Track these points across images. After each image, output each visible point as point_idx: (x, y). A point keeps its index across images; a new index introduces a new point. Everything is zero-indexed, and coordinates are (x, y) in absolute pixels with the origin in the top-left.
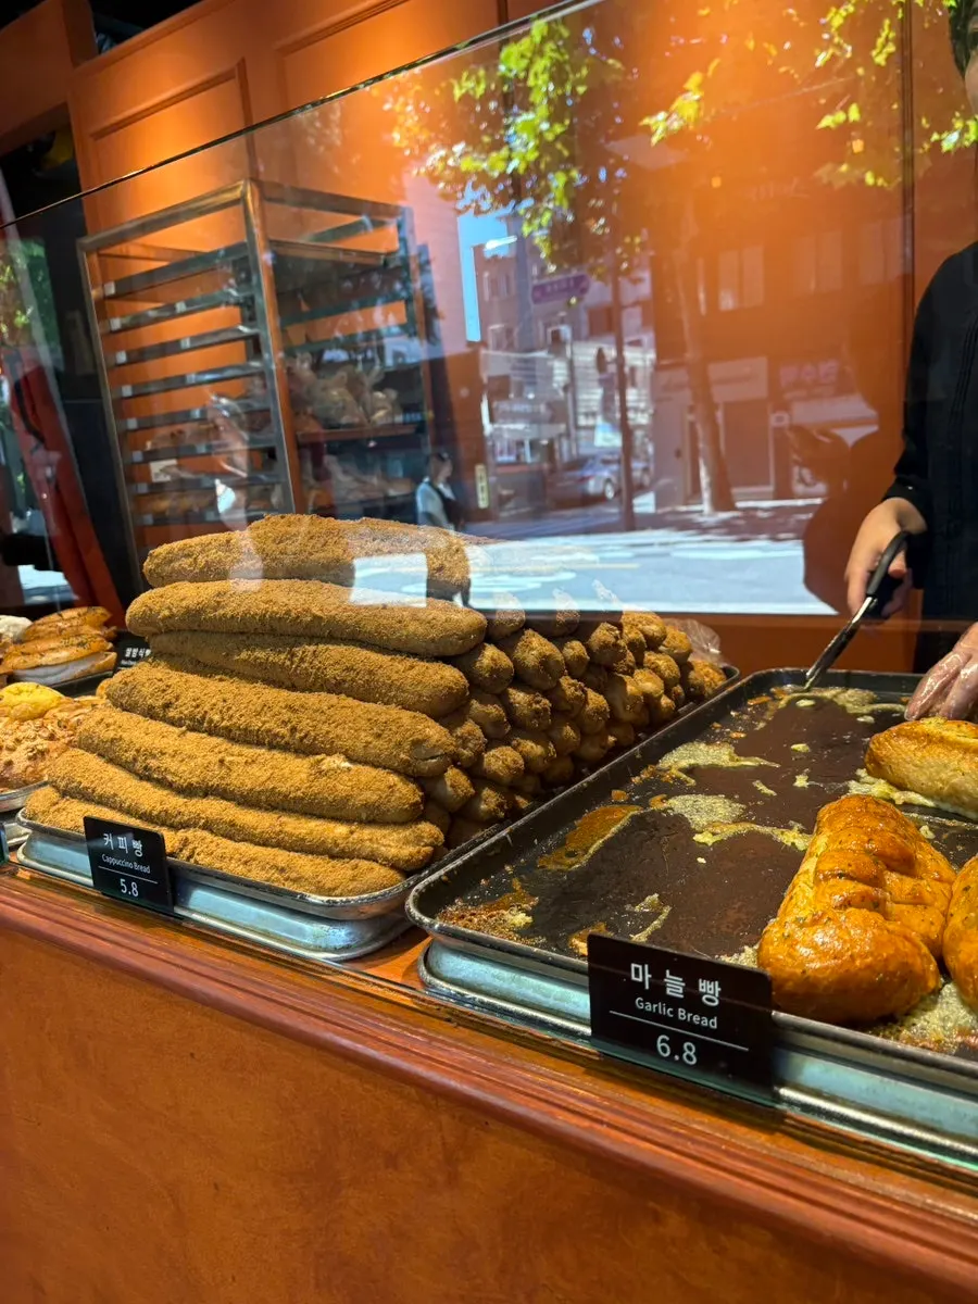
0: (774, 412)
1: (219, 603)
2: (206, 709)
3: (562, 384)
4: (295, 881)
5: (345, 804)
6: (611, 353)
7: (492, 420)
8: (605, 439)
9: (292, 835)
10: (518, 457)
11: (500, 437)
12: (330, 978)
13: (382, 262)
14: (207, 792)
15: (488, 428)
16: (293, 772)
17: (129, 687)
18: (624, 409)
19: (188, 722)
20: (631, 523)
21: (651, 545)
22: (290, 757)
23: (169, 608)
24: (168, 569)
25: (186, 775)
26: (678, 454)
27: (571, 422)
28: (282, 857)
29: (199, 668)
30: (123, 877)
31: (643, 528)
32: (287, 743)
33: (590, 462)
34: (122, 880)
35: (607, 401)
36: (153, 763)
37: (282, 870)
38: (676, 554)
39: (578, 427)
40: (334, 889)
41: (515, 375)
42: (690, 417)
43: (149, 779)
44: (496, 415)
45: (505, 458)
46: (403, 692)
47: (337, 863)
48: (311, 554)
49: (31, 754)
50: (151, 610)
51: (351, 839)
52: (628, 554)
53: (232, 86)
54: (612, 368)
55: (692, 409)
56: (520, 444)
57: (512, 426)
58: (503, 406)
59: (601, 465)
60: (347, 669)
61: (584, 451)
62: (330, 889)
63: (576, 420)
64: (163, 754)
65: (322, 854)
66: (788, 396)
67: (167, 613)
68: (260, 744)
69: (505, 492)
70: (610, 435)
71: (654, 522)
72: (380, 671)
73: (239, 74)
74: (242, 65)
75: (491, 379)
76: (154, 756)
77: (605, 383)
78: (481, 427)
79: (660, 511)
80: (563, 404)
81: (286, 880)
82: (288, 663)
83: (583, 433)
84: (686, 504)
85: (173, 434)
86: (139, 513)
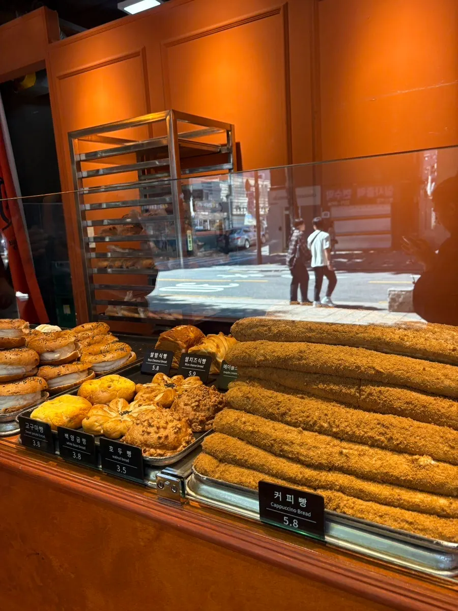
0: (323, 211)
1: (301, 356)
2: (315, 419)
3: (225, 195)
4: (421, 530)
5: (443, 486)
6: (252, 182)
7: (194, 210)
8: (249, 222)
9: (408, 502)
10: (204, 227)
11: (197, 217)
12: (450, 587)
13: (219, 150)
14: (331, 468)
15: (193, 214)
16: (399, 465)
17: (252, 400)
18: (258, 207)
19: (302, 425)
20: (261, 260)
21: (271, 271)
22: (389, 454)
23: (263, 355)
24: (249, 332)
25: (316, 458)
26: (280, 229)
27: (230, 212)
28: (409, 515)
29: (282, 388)
30: (286, 516)
31: (265, 263)
32: (386, 445)
33: (239, 231)
34: (285, 518)
35: (250, 203)
36: (286, 448)
37: (411, 523)
38: (283, 276)
39: (232, 215)
40: (453, 538)
41: (205, 190)
42: (287, 212)
43: (283, 456)
44: (196, 208)
45: (198, 227)
46: (451, 419)
47: (448, 522)
48: (357, 334)
49: (176, 430)
50: (249, 355)
51: (452, 508)
52: (260, 275)
54: (253, 189)
55: (287, 209)
56: (205, 221)
57: (203, 213)
58: (199, 204)
59: (244, 233)
60: (407, 403)
61: (236, 225)
62: (449, 538)
63: (232, 211)
64: (293, 443)
65: (433, 514)
66: (329, 204)
67: (262, 358)
68: (364, 444)
69: (200, 244)
70: (251, 220)
71: (271, 260)
72: (431, 406)
74: (144, 49)
75: (194, 191)
76: (287, 444)
77: (250, 196)
78: (190, 213)
79: (271, 255)
80: (226, 203)
81: (415, 529)
82: (358, 395)
83: (235, 218)
84: (283, 252)
85: (110, 229)
86: (90, 267)
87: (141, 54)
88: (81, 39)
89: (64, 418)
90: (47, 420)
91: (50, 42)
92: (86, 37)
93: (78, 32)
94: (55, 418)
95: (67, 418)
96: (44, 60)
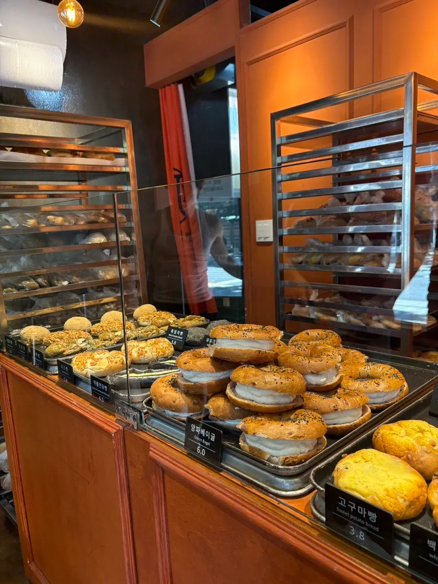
53: (344, 31)
73: (349, 26)
74: (352, 20)
85: (308, 220)
86: (282, 262)
87: (347, 24)
88: (266, 23)
89: (401, 501)
90: (374, 500)
91: (241, 27)
92: (273, 19)
93: (263, 17)
94: (387, 498)
95: (405, 500)
96: (234, 47)
